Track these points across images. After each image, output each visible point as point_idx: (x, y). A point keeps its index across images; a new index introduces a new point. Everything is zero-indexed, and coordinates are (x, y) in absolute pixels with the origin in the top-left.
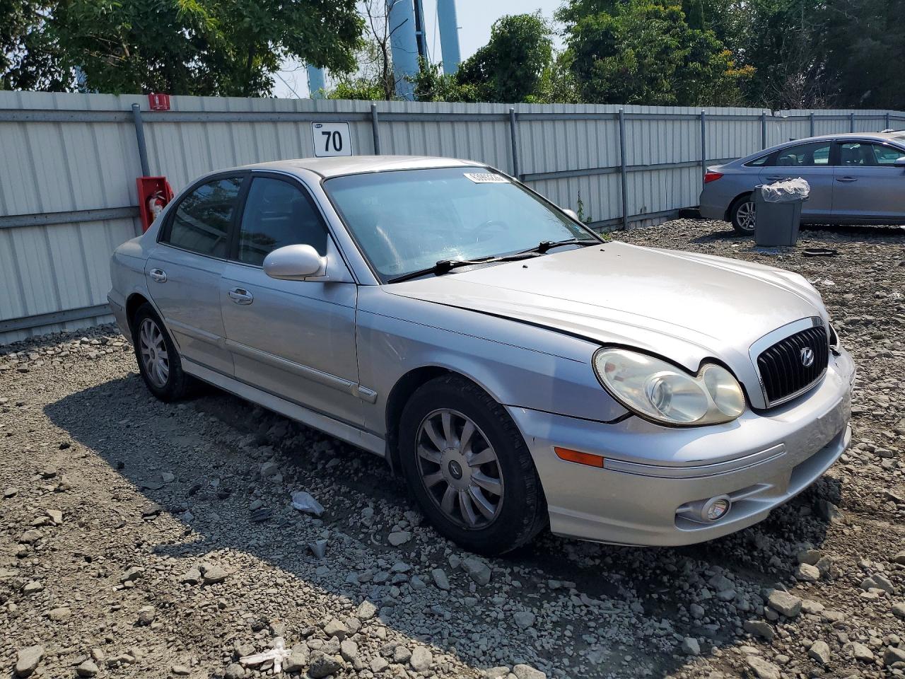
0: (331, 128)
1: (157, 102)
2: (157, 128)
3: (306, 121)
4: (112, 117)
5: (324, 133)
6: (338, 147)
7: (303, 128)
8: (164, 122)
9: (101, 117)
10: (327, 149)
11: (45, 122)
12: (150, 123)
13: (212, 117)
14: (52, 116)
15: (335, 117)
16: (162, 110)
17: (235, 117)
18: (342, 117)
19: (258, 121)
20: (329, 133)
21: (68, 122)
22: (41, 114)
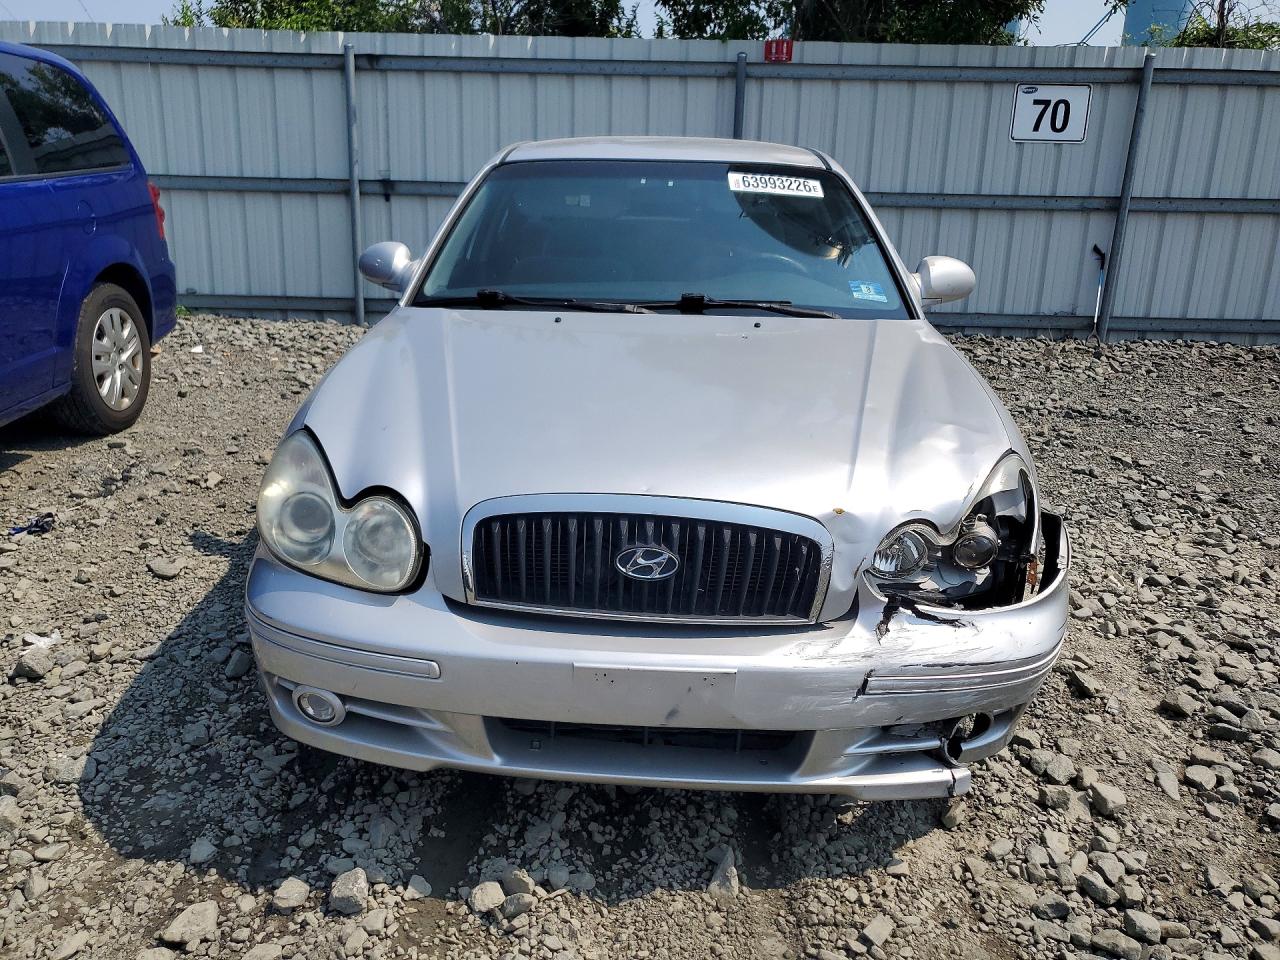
0: (1052, 93)
1: (774, 51)
2: (768, 86)
3: (1007, 81)
4: (712, 70)
5: (1037, 102)
6: (1059, 125)
7: (1000, 93)
8: (779, 77)
9: (698, 70)
10: (1036, 128)
11: (633, 75)
12: (761, 79)
13: (850, 73)
14: (642, 69)
15: (1069, 76)
16: (778, 62)
17: (886, 72)
18: (1080, 75)
19: (923, 81)
20: (1047, 103)
21: (658, 76)
22: (631, 66)
